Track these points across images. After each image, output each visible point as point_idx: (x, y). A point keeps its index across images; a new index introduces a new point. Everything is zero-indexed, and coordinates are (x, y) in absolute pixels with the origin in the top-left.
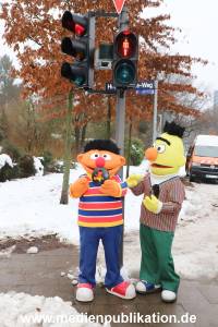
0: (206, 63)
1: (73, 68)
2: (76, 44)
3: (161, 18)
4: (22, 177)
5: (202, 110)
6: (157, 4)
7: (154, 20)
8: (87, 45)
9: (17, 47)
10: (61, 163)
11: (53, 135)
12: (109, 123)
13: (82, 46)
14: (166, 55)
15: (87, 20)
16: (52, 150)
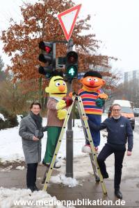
0: (116, 59)
1: (45, 69)
2: (46, 57)
3: (91, 36)
4: (10, 127)
5: (117, 85)
6: (88, 29)
7: (86, 37)
8: (52, 57)
9: (10, 54)
13: (50, 58)
14: (94, 55)
15: (52, 45)
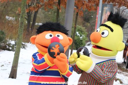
10: (13, 42)
11: (7, 17)
12: (58, 10)
16: (5, 31)
